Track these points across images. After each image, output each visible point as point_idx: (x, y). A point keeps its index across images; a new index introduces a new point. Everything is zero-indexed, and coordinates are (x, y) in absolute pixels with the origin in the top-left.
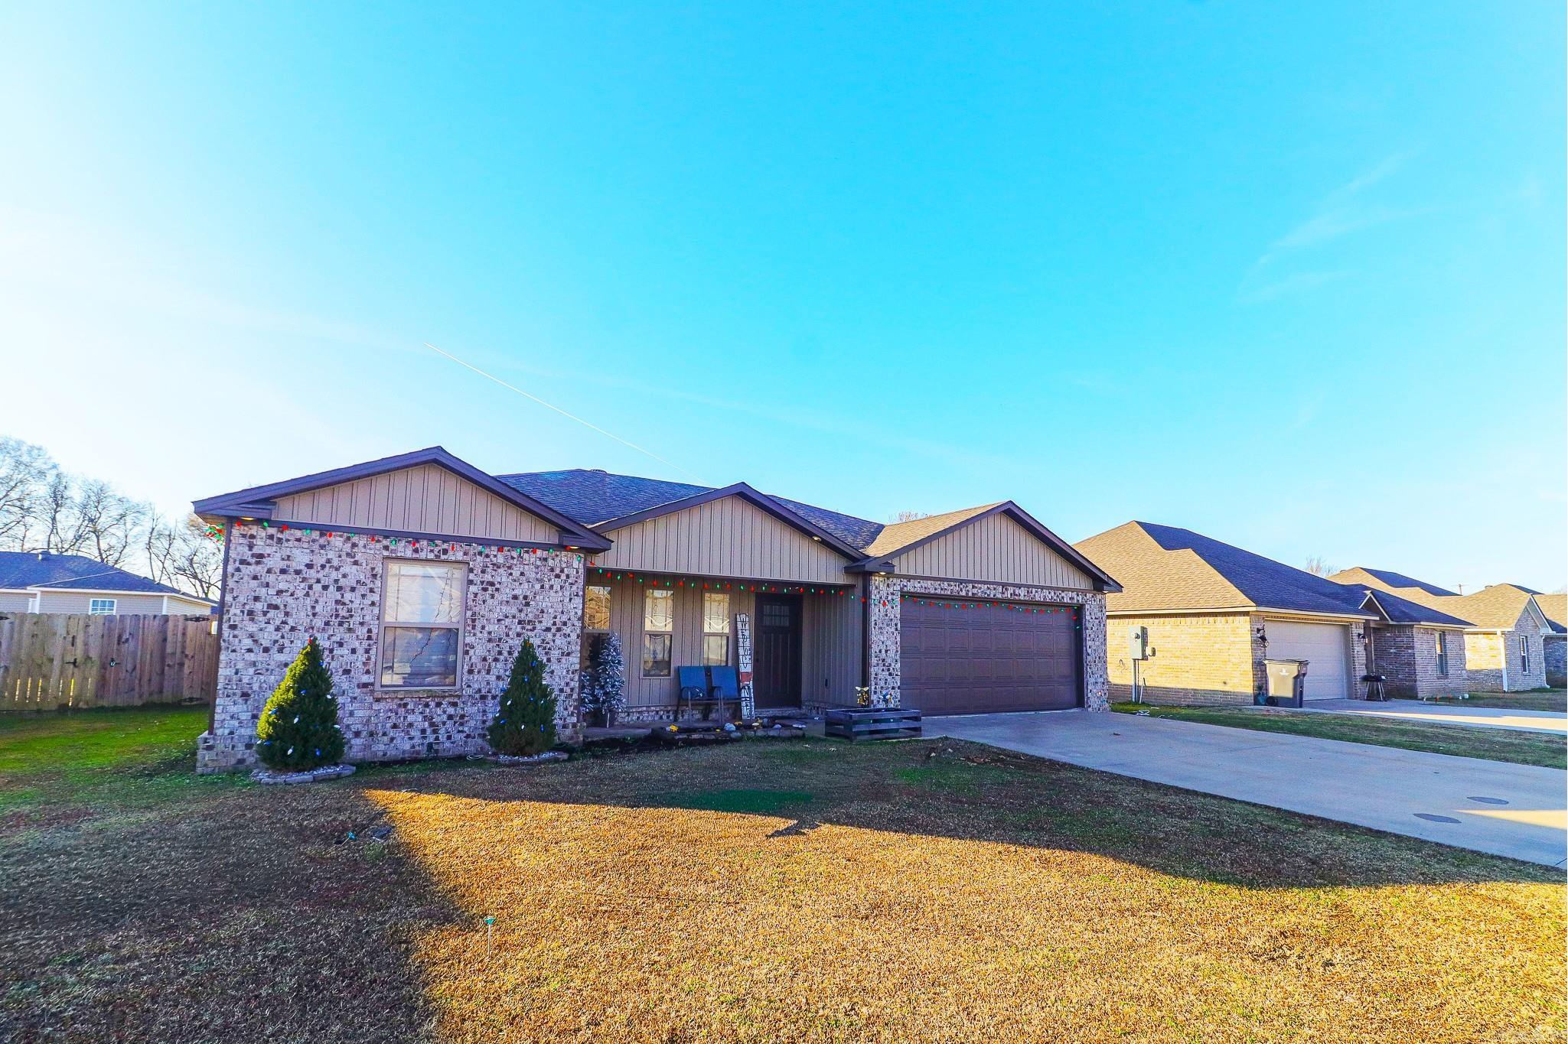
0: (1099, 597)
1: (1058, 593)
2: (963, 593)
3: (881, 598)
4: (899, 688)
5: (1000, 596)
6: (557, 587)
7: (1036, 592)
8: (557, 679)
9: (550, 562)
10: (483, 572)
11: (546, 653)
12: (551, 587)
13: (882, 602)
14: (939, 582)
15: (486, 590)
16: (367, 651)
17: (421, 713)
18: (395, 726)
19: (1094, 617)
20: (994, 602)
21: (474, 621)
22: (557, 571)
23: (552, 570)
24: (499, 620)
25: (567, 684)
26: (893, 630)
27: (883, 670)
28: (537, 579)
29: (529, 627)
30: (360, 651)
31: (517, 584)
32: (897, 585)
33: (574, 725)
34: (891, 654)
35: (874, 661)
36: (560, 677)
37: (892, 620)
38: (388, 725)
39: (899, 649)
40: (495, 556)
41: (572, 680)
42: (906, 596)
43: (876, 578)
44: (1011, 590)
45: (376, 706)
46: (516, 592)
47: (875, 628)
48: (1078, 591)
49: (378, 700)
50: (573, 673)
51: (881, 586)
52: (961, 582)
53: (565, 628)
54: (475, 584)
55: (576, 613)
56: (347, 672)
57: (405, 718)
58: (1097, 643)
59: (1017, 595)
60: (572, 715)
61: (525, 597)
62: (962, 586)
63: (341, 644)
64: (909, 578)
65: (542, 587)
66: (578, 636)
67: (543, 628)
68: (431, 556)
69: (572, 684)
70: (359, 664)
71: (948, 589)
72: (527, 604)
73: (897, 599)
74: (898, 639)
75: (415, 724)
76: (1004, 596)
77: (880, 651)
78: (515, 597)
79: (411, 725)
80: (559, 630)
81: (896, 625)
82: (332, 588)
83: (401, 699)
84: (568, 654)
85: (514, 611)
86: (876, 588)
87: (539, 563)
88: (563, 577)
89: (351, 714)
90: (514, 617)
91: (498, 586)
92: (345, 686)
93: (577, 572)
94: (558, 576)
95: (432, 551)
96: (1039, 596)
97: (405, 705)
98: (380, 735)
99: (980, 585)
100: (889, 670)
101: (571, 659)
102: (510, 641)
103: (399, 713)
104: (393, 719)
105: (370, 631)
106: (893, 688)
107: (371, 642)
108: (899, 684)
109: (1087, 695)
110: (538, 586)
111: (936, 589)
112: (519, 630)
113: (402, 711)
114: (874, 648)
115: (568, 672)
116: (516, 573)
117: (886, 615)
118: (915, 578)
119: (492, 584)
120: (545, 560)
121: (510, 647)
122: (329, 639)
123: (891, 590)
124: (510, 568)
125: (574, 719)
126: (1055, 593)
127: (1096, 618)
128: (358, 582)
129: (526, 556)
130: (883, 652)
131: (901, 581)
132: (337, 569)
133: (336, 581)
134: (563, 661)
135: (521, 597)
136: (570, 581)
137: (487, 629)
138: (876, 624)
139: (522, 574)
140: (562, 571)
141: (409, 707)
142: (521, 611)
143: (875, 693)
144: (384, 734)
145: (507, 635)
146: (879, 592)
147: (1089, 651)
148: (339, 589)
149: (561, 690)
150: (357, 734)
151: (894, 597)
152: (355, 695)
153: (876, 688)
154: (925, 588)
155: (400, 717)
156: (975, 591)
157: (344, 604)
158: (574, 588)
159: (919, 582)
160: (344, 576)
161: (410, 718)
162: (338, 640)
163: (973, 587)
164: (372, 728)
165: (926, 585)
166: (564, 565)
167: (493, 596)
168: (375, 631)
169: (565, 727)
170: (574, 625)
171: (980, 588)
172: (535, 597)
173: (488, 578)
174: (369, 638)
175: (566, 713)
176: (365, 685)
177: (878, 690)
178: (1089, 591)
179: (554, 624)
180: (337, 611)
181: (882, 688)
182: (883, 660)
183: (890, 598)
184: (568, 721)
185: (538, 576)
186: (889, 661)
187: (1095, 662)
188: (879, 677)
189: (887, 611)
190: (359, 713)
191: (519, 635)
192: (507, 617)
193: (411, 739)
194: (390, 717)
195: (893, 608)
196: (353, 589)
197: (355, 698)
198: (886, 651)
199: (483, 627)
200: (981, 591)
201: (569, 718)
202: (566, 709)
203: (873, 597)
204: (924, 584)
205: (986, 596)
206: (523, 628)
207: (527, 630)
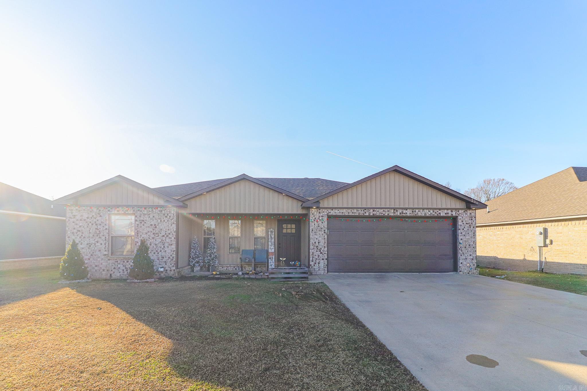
0: (469, 212)
1: (436, 211)
2: (367, 214)
3: (315, 218)
4: (326, 259)
5: (392, 214)
6: (166, 221)
7: (419, 211)
8: (167, 254)
9: (163, 212)
10: (140, 217)
11: (163, 244)
12: (164, 221)
13: (316, 220)
14: (351, 210)
15: (141, 223)
16: (105, 244)
17: (122, 264)
18: (114, 268)
19: (465, 223)
20: (389, 217)
21: (138, 234)
22: (166, 215)
23: (164, 215)
24: (146, 233)
25: (171, 255)
26: (323, 233)
27: (317, 251)
28: (159, 218)
29: (157, 235)
30: (103, 244)
31: (152, 220)
32: (325, 212)
33: (174, 270)
34: (322, 244)
35: (311, 247)
36: (168, 253)
37: (322, 228)
38: (113, 268)
39: (326, 241)
40: (144, 211)
41: (173, 254)
42: (329, 217)
43: (312, 210)
44: (400, 211)
45: (109, 262)
46: (152, 223)
47: (312, 232)
48: (452, 210)
49: (109, 260)
50: (173, 251)
51: (315, 213)
52: (365, 209)
53: (169, 235)
54: (138, 221)
55: (173, 230)
56: (100, 251)
57: (117, 266)
58: (468, 237)
59: (404, 214)
60: (173, 266)
61: (155, 225)
62: (366, 211)
63: (98, 242)
64: (332, 209)
65: (161, 221)
66: (174, 238)
67: (162, 235)
68: (123, 212)
69: (173, 255)
70: (103, 248)
71: (356, 213)
72: (156, 227)
73: (325, 218)
74: (326, 237)
75: (121, 268)
76: (395, 214)
77: (315, 243)
78: (151, 225)
79: (119, 268)
80: (167, 236)
81: (325, 230)
82: (94, 225)
83: (116, 259)
84: (171, 245)
85: (151, 230)
86: (313, 214)
87: (159, 212)
88: (168, 217)
89: (102, 264)
90: (151, 232)
91: (145, 221)
92: (99, 255)
93: (173, 215)
94: (166, 217)
95: (123, 211)
96: (421, 213)
97: (117, 262)
98: (110, 270)
99: (378, 210)
100: (320, 251)
101: (172, 246)
102: (150, 240)
103: (116, 264)
104: (114, 266)
105: (106, 238)
106: (323, 259)
107: (106, 241)
108: (326, 257)
109: (459, 265)
110: (159, 221)
111: (349, 213)
112: (153, 236)
113: (116, 263)
114: (312, 241)
115: (171, 251)
116: (151, 216)
117: (319, 226)
118: (336, 208)
119: (143, 221)
120: (162, 211)
121: (150, 243)
122: (94, 240)
123: (322, 215)
124: (149, 215)
125: (174, 268)
126: (433, 211)
127: (467, 224)
128: (102, 222)
129: (154, 210)
130: (317, 243)
131: (327, 210)
132: (95, 218)
133: (95, 222)
134: (169, 247)
135: (154, 225)
136: (171, 218)
137: (142, 236)
138: (313, 230)
139: (153, 217)
140: (168, 215)
141: (118, 262)
142: (153, 230)
143: (312, 261)
144: (111, 271)
145: (149, 238)
146: (314, 216)
147: (461, 241)
148: (96, 225)
149: (169, 258)
150: (104, 270)
151: (323, 218)
152: (102, 258)
153: (313, 259)
154: (342, 213)
155: (116, 265)
156: (375, 213)
157: (98, 229)
158: (173, 221)
159: (338, 210)
160: (98, 220)
161: (119, 266)
162: (97, 240)
163: (373, 211)
164: (108, 268)
165: (343, 212)
166: (168, 213)
167: (144, 225)
168: (107, 238)
169: (171, 271)
170: (173, 234)
171: (378, 211)
172: (158, 225)
173: (142, 219)
174: (106, 240)
175: (171, 266)
176: (105, 255)
177: (314, 260)
178: (462, 209)
179: (166, 234)
180: (96, 231)
181: (316, 259)
182: (317, 247)
183: (320, 218)
184: (172, 269)
185: (159, 217)
186: (320, 247)
187: (465, 247)
188: (315, 254)
189: (319, 224)
190: (104, 264)
191: (153, 238)
192: (149, 232)
193: (120, 272)
194: (113, 265)
195: (322, 223)
196: (100, 225)
197: (102, 259)
198: (319, 243)
199: (141, 236)
200: (378, 213)
201: (172, 267)
202: (171, 264)
203: (311, 218)
204: (341, 211)
205: (382, 215)
206: (155, 236)
207: (156, 236)
